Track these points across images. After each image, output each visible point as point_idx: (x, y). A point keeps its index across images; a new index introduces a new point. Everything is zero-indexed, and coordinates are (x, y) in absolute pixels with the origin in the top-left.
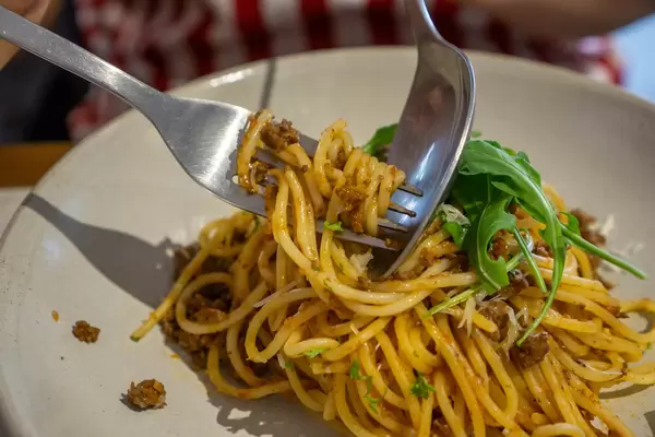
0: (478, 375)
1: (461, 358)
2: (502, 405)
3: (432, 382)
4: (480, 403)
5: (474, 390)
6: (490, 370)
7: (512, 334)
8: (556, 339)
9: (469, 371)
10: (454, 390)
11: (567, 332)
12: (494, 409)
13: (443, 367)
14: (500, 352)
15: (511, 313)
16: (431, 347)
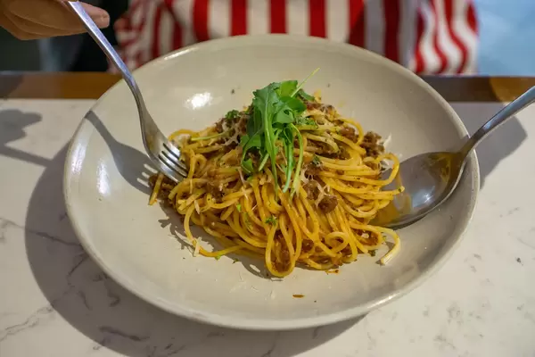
0: (300, 216)
1: (293, 208)
2: (311, 231)
3: (278, 218)
4: (301, 230)
5: (298, 223)
6: (307, 214)
7: (321, 197)
8: (343, 198)
9: (297, 214)
10: (289, 222)
11: (351, 195)
12: (307, 232)
13: (284, 212)
14: (314, 206)
15: (319, 187)
16: (279, 203)
